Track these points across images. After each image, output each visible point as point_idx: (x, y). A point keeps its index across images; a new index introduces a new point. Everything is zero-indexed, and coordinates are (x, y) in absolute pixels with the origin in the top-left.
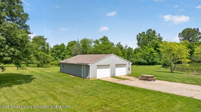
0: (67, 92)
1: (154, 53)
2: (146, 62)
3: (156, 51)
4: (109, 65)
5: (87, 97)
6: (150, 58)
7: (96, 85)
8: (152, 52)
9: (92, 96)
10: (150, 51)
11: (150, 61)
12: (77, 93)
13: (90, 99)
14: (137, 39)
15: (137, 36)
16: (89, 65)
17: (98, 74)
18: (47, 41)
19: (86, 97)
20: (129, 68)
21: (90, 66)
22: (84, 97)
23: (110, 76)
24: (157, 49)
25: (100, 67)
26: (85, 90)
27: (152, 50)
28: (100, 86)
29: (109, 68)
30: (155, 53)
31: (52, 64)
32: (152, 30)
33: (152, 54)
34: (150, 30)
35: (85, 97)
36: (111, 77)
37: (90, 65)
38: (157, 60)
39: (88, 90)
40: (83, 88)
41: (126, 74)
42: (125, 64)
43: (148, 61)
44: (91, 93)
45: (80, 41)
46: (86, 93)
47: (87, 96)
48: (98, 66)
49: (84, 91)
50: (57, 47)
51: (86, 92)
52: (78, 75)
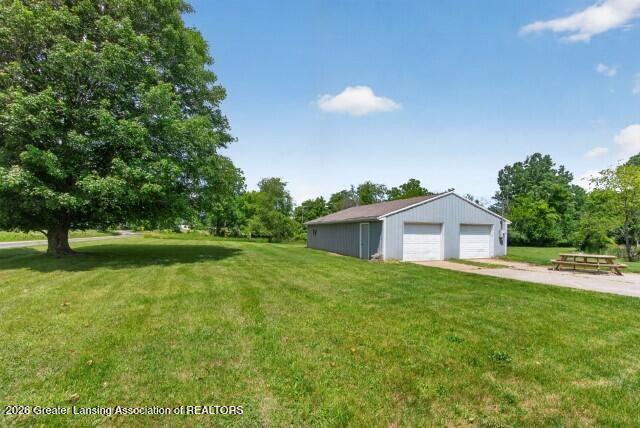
0: (306, 285)
1: (548, 216)
2: (524, 237)
3: (553, 209)
4: (441, 225)
5: (378, 306)
6: (535, 227)
7: (406, 275)
8: (542, 213)
9: (398, 305)
10: (537, 209)
11: (537, 235)
12: (341, 293)
13: (394, 317)
14: (499, 180)
15: (501, 173)
16: (380, 218)
17: (405, 247)
18: (286, 189)
19: (373, 309)
20: (501, 239)
21: (381, 222)
22: (364, 306)
23: (443, 258)
24: (558, 203)
25: (412, 227)
26: (370, 285)
27: (544, 205)
28: (420, 277)
29: (439, 233)
30: (553, 216)
31: (298, 239)
32: (543, 156)
33: (544, 219)
34: (537, 155)
35: (370, 306)
36: (446, 260)
37: (384, 219)
38: (556, 233)
39: (380, 284)
40: (362, 278)
41: (492, 255)
42: (490, 226)
43: (529, 235)
44: (395, 297)
45: (356, 189)
46: (372, 294)
47: (377, 303)
48: (406, 224)
49: (366, 287)
50: (308, 205)
51: (371, 289)
52: (350, 252)
